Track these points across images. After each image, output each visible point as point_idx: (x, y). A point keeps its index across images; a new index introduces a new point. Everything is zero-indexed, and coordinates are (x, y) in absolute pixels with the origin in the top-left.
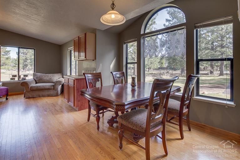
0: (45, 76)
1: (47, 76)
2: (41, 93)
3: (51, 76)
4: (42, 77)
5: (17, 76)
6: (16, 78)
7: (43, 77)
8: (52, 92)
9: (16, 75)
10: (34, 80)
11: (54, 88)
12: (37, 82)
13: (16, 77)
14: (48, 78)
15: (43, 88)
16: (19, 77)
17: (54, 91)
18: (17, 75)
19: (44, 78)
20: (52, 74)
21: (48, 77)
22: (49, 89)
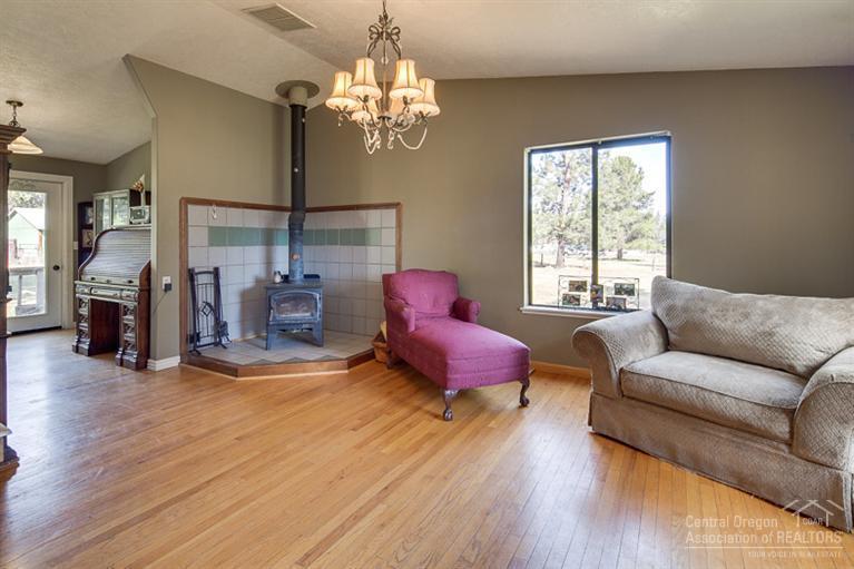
0: (724, 310)
1: (737, 305)
2: (685, 438)
3: (768, 315)
4: (704, 311)
5: (589, 287)
6: (582, 294)
7: (711, 310)
8: (773, 465)
9: (585, 283)
10: (653, 328)
11: (792, 432)
12: (672, 336)
13: (585, 290)
14: (744, 329)
15: (698, 403)
16: (597, 291)
17: (800, 466)
18: (589, 281)
19: (717, 322)
20: (779, 298)
21: (746, 316)
22: (742, 429)
